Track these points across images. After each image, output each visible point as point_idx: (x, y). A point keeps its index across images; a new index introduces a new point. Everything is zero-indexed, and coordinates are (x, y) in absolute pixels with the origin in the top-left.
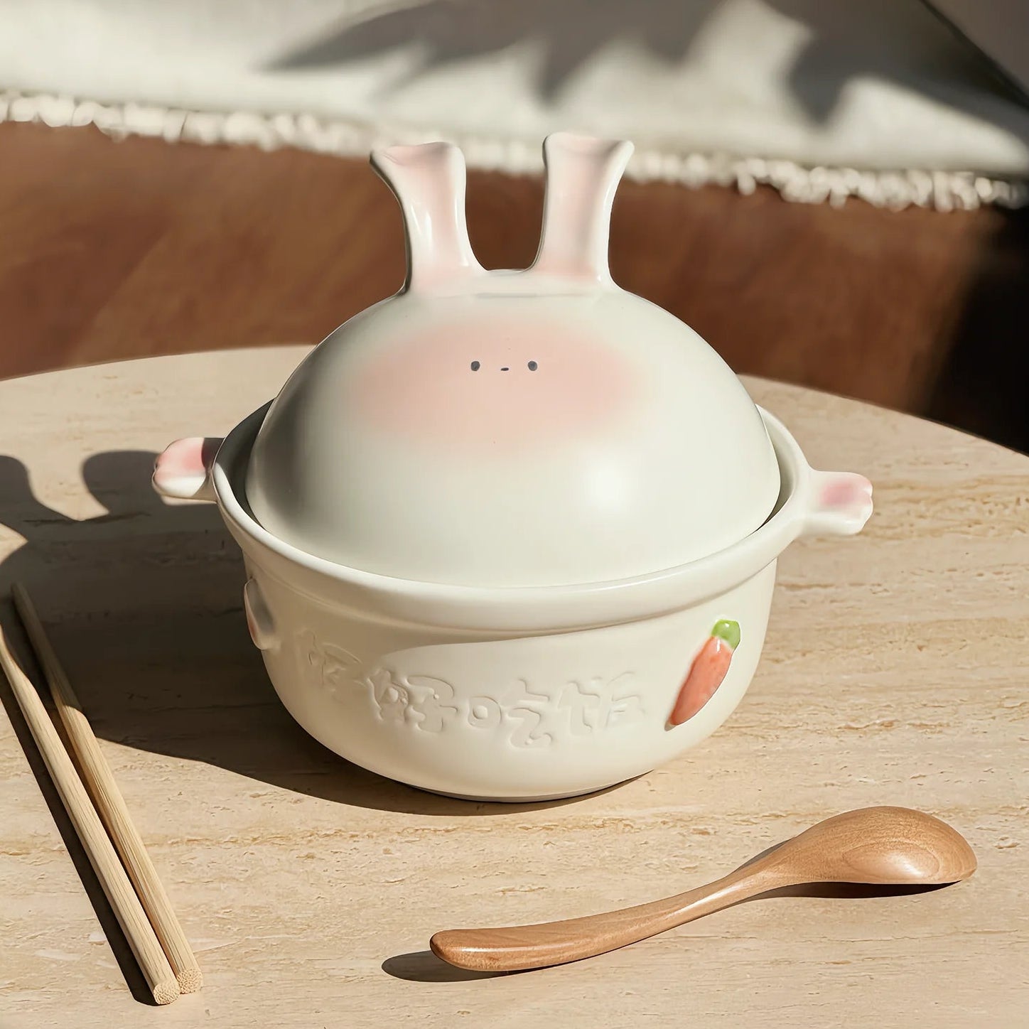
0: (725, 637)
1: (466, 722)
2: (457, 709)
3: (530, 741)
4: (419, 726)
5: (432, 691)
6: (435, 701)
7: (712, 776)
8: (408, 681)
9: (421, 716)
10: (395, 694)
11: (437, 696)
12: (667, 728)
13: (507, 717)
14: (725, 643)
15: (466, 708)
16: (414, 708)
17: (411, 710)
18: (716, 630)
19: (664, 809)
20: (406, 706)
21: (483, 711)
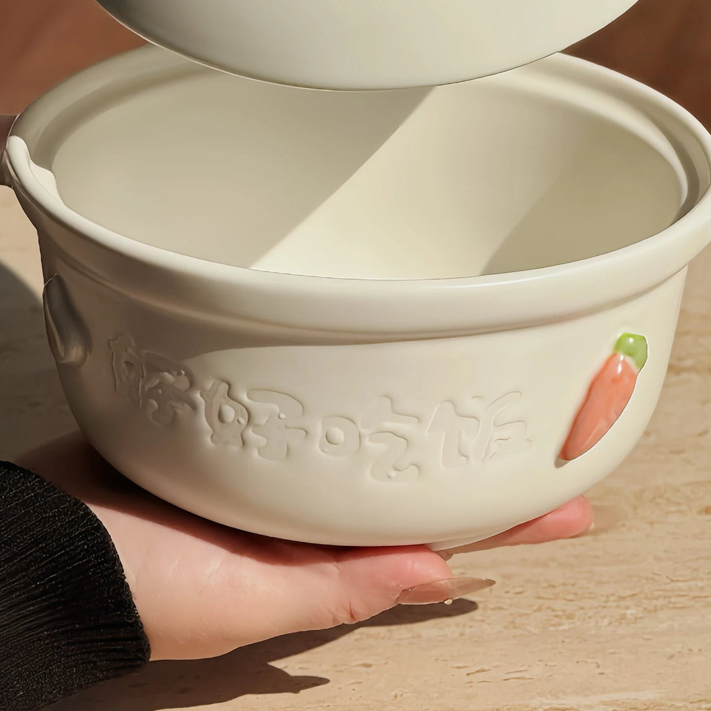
0: (630, 354)
1: (316, 448)
2: (307, 432)
3: (393, 473)
4: (259, 453)
5: (276, 408)
6: (280, 420)
7: (672, 656)
8: (248, 397)
9: (262, 441)
10: (230, 413)
11: (282, 416)
12: (558, 465)
13: (367, 442)
14: (629, 360)
15: (318, 431)
16: (253, 431)
17: (250, 434)
18: (619, 345)
19: (614, 696)
20: (244, 428)
21: (339, 434)
